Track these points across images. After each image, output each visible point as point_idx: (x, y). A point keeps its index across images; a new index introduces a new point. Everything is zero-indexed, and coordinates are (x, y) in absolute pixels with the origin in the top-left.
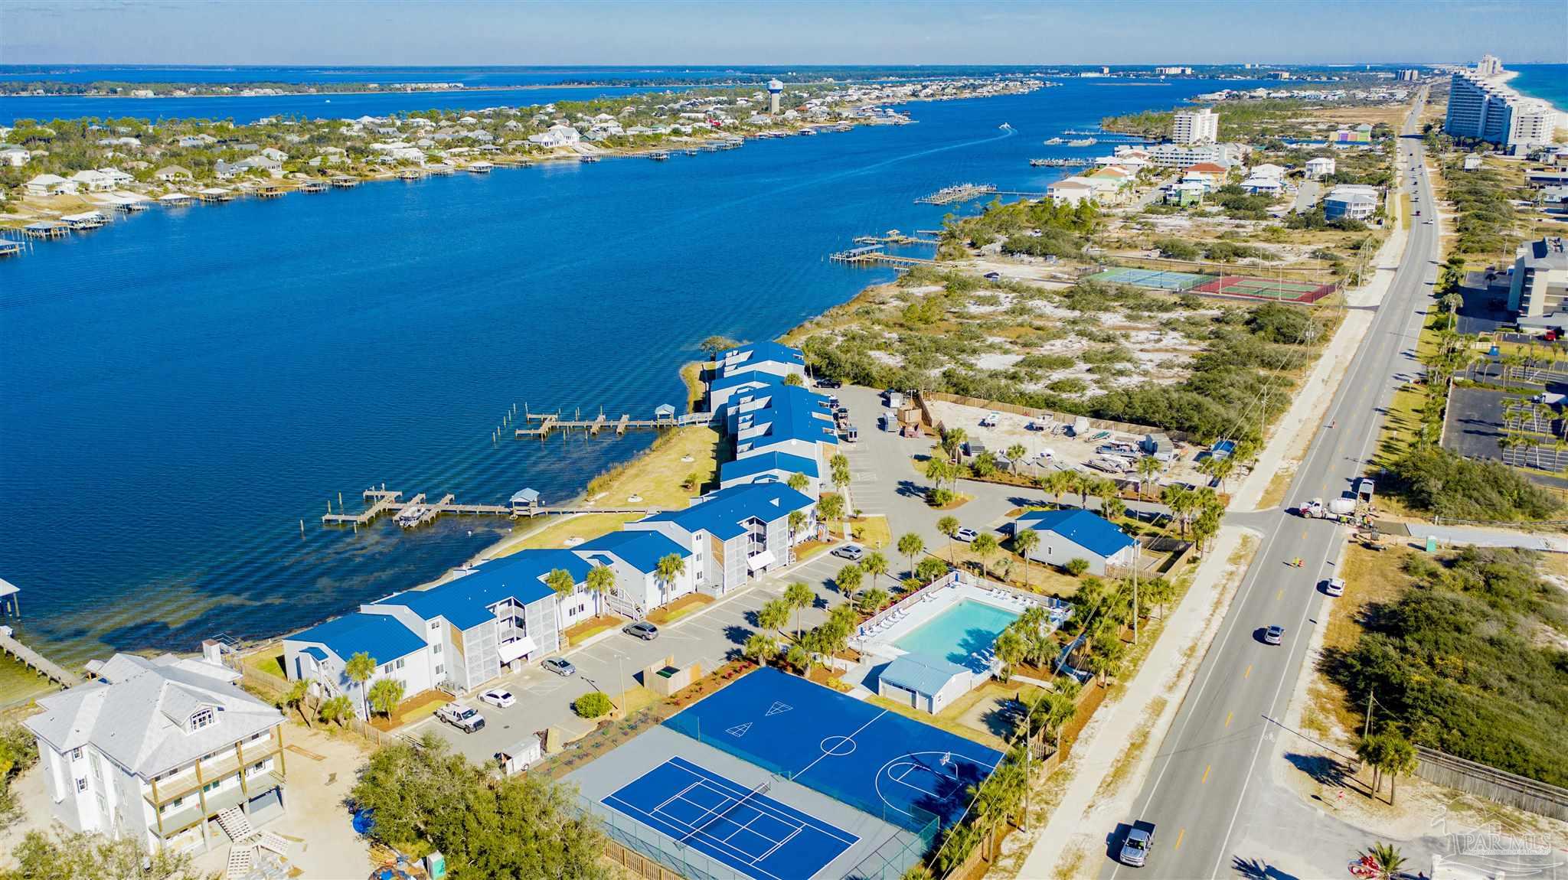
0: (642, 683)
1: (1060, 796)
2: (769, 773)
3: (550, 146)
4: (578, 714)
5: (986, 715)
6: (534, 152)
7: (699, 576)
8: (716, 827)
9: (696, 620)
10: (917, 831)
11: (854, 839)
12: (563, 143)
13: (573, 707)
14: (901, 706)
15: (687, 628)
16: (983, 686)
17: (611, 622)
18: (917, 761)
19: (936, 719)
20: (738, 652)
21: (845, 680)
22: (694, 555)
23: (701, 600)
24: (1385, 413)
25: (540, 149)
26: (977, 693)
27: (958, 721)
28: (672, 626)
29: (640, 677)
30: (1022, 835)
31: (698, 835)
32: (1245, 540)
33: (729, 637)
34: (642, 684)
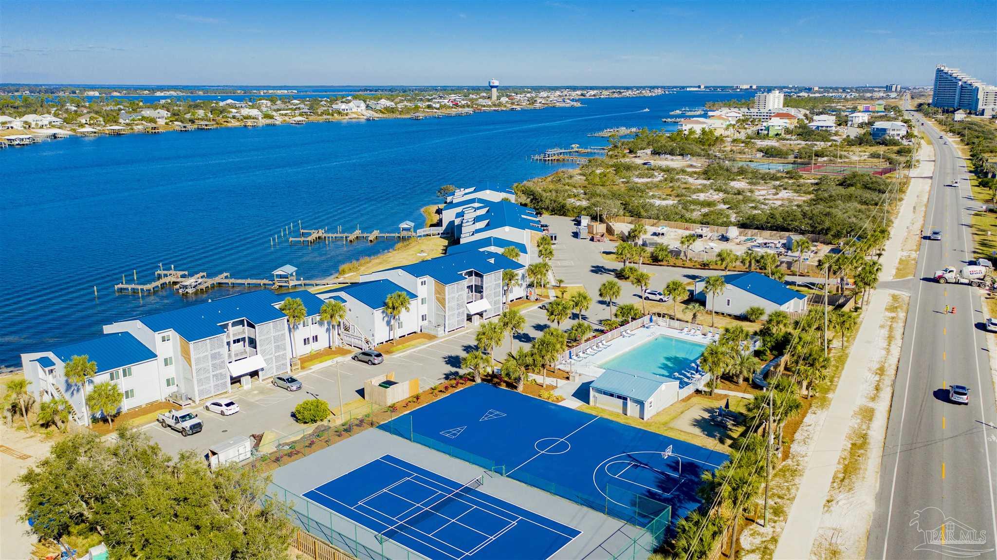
0: (363, 396)
1: (793, 491)
2: (482, 470)
3: (346, 112)
4: (297, 420)
5: (696, 421)
6: (335, 115)
7: (424, 318)
8: (422, 520)
9: (419, 352)
10: (643, 525)
11: (575, 533)
12: (354, 110)
13: (293, 415)
14: (612, 413)
15: (410, 357)
16: (689, 398)
17: (341, 352)
18: (635, 460)
19: (648, 424)
20: (456, 373)
21: (556, 393)
22: (419, 299)
23: (424, 338)
24: (971, 226)
25: (339, 113)
26: (684, 404)
27: (671, 425)
28: (396, 356)
29: (361, 392)
30: (762, 530)
31: (401, 527)
32: (895, 298)
33: (447, 363)
34: (364, 398)
